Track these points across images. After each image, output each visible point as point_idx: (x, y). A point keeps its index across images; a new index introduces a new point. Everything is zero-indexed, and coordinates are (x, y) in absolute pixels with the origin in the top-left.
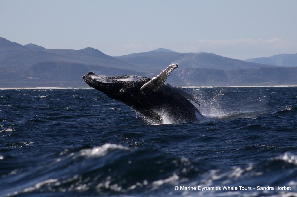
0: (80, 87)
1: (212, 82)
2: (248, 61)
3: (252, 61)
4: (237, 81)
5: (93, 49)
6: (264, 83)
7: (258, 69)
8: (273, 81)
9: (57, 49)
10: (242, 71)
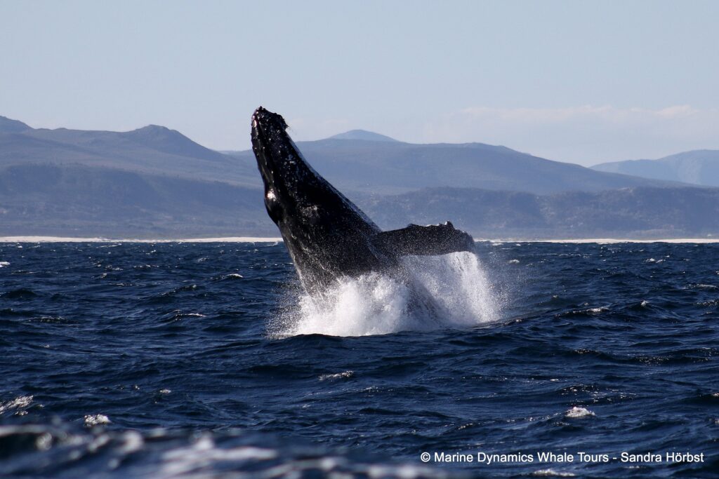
0: (127, 238)
1: (500, 227)
2: (603, 170)
3: (613, 170)
4: (572, 226)
5: (165, 129)
6: (648, 231)
7: (631, 191)
8: (672, 226)
9: (64, 129)
10: (583, 198)
